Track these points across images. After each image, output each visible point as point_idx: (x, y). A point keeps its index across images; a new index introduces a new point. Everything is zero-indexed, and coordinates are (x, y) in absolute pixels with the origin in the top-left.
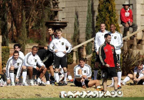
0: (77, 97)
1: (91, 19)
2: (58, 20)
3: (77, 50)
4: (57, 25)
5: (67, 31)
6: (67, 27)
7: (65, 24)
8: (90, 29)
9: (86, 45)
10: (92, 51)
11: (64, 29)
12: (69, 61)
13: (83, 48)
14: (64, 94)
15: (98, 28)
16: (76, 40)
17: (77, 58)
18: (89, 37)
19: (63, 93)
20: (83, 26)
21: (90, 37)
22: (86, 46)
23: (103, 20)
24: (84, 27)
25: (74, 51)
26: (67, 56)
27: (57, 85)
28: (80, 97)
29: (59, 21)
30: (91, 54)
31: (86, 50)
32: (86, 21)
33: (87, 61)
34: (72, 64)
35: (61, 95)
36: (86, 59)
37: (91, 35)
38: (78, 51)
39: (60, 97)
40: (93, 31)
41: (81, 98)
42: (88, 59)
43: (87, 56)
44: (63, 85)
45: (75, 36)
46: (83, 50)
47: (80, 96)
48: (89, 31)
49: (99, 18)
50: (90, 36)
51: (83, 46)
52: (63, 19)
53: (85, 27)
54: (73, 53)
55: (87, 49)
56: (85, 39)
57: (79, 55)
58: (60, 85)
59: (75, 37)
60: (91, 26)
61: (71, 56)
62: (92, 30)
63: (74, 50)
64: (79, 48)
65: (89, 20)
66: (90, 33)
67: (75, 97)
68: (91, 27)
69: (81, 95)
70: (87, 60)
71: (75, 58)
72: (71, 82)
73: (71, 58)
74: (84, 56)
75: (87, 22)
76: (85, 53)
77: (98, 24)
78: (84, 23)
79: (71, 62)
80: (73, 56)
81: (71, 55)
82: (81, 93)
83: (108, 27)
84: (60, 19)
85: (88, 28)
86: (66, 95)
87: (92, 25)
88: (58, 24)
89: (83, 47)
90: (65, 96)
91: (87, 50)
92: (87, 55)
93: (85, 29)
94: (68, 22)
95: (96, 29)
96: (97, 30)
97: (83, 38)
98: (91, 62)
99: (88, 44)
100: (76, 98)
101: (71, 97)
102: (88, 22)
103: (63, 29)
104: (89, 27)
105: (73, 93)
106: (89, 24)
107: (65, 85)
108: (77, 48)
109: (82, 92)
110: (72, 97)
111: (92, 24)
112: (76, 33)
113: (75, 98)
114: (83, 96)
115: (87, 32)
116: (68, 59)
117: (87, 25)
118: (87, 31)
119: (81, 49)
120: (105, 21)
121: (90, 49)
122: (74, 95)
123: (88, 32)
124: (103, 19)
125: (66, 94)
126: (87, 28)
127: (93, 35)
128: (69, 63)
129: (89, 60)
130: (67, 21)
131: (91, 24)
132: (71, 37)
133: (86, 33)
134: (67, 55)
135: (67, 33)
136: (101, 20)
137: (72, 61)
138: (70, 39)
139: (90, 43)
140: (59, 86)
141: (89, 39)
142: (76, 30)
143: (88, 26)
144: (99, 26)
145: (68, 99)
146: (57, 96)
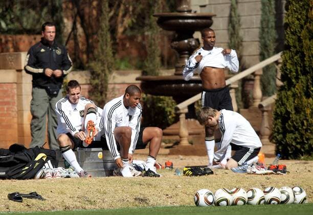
0: (240, 203)
1: (273, 6)
2: (190, 11)
3: (238, 85)
4: (188, 23)
7: (208, 21)
8: (269, 31)
9: (261, 73)
10: (277, 86)
13: (253, 80)
14: (206, 196)
15: (290, 28)
17: (238, 105)
18: (268, 51)
19: (203, 194)
20: (253, 23)
21: (271, 52)
22: (260, 75)
23: (301, 7)
24: (256, 28)
25: (231, 88)
27: (188, 175)
28: (247, 203)
29: (193, 12)
30: (274, 94)
31: (261, 84)
32: (260, 13)
33: (265, 113)
35: (198, 199)
36: (261, 106)
37: (275, 47)
38: (240, 88)
39: (197, 203)
40: (277, 37)
41: (249, 206)
42: (268, 106)
43: (265, 99)
44: (204, 174)
46: (253, 85)
47: (247, 200)
48: (268, 37)
49: (294, 3)
50: (270, 50)
51: (253, 74)
52: (203, 8)
53: (259, 25)
55: (263, 80)
56: (257, 57)
57: (244, 99)
58: (196, 175)
60: (272, 24)
62: (274, 35)
63: (232, 86)
64: (244, 81)
65: (267, 8)
66: (270, 41)
67: (235, 204)
68: (272, 27)
69: (249, 198)
70: (265, 109)
74: (256, 99)
75: (262, 15)
76: (258, 92)
77: (290, 18)
78: (254, 17)
82: (250, 194)
84: (194, 9)
85: (266, 30)
86: (210, 199)
87: (276, 22)
88: (190, 21)
89: (253, 77)
90: (208, 202)
91: (266, 84)
92: (264, 97)
93: (257, 31)
94: (215, 16)
96: (288, 34)
97: (254, 55)
98: (273, 113)
99: (267, 69)
100: (236, 206)
101: (224, 203)
102: (266, 14)
104: (268, 27)
105: (229, 193)
106: (266, 19)
107: (208, 174)
108: (239, 80)
109: (252, 190)
110: (228, 204)
111: (275, 20)
112: (237, 42)
113: (233, 207)
114: (255, 201)
115: (264, 38)
117: (262, 22)
118: (262, 37)
119: (247, 82)
120: (307, 11)
121: (272, 83)
122: (231, 198)
123: (266, 39)
124: (303, 5)
125: (211, 196)
126: (263, 29)
127: (277, 46)
129: (270, 109)
130: (213, 13)
131: (272, 19)
133: (259, 41)
136: (297, 9)
139: (272, 67)
140: (193, 177)
141: (269, 56)
142: (235, 33)
143: (264, 23)
144: (293, 23)
145: (217, 208)
146: (189, 201)
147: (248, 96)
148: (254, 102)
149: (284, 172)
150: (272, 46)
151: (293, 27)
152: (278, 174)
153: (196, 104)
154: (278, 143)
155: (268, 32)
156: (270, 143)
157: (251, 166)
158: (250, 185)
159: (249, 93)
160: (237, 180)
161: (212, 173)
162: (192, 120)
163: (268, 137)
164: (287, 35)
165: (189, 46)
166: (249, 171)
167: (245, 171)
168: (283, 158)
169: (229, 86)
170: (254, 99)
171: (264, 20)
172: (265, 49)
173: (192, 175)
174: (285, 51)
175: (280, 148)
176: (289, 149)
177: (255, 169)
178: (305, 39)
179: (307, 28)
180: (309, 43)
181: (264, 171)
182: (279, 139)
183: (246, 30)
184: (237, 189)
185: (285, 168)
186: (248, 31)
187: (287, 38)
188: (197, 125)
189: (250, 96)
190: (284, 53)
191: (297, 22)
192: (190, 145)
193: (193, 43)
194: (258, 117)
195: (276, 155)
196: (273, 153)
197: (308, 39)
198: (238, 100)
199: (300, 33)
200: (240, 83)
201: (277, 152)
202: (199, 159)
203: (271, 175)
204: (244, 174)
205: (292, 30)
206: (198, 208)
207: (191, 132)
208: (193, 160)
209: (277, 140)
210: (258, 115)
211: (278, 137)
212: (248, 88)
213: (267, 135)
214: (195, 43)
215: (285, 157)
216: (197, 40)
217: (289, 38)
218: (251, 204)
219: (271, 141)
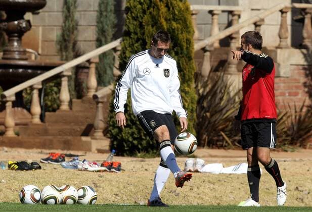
0: (70, 201)
3: (72, 72)
4: (19, 3)
5: (47, 21)
6: (45, 9)
7: (41, 1)
8: (108, 16)
9: (97, 60)
10: (114, 75)
11: (38, 13)
12: (49, 103)
13: (88, 68)
14: (32, 192)
15: (131, 13)
16: (71, 46)
17: (71, 95)
18: (105, 37)
19: (29, 190)
20: (90, 5)
21: (109, 38)
22: (96, 63)
24: (94, 11)
25: (64, 76)
26: (45, 89)
27: (13, 169)
28: (76, 202)
30: (109, 83)
31: (96, 73)
33: (100, 105)
34: (57, 112)
35: (24, 196)
36: (95, 97)
37: (113, 33)
38: (74, 76)
39: (22, 200)
40: (116, 22)
41: (79, 205)
42: (102, 98)
43: (100, 89)
44: (31, 169)
45: (68, 33)
46: (88, 73)
47: (77, 199)
48: (107, 22)
50: (109, 36)
51: (89, 61)
53: (97, 8)
54: (61, 81)
55: (99, 69)
56: (94, 44)
57: (77, 88)
59: (66, 38)
60: (111, 7)
61: (55, 89)
62: (113, 20)
63: (65, 73)
64: (78, 68)
66: (108, 26)
67: (64, 203)
68: (111, 11)
69: (80, 197)
70: (100, 100)
71: (65, 95)
72: (52, 160)
73: (56, 93)
74: (91, 89)
76: (93, 81)
77: (131, 1)
79: (55, 106)
80: (59, 90)
81: (55, 86)
82: (81, 192)
83: (161, 12)
85: (104, 14)
86: (37, 196)
87: (115, 6)
88: (21, 1)
89: (87, 65)
90: (34, 199)
91: (101, 72)
92: (100, 87)
93: (94, 15)
95: (125, 15)
96: (128, 19)
97: (90, 41)
98: (109, 105)
99: (103, 56)
100: (65, 206)
101: (52, 201)
103: (34, 13)
104: (106, 11)
105: (58, 191)
106: (105, 1)
107: (36, 169)
108: (73, 68)
109: (83, 188)
110: (56, 203)
111: (115, 3)
112: (71, 26)
113: (63, 206)
114: (86, 200)
115: (102, 23)
116: (46, 98)
117: (100, 5)
118: (99, 21)
119: (81, 70)
121: (109, 72)
122: (60, 196)
123: (104, 24)
125: (38, 192)
126: (101, 13)
127: (116, 32)
128: (51, 109)
129: (105, 100)
131: (112, 2)
132: (57, 36)
133: (97, 26)
134: (45, 87)
135: (44, 26)
137: (58, 101)
138: (53, 41)
139: (109, 54)
140: (19, 171)
141: (106, 43)
142: (70, 16)
143: (103, 6)
144: (135, 7)
145: (45, 206)
146: (14, 197)
147: (82, 85)
148: (88, 92)
149: (119, 170)
150: (110, 32)
151: (134, 11)
152: (112, 172)
153: (25, 91)
154: (113, 138)
155: (106, 16)
156: (104, 138)
157: (83, 162)
158: (81, 183)
159: (83, 82)
160: (67, 177)
161: (40, 168)
162: (20, 109)
163: (102, 131)
164: (128, 21)
165: (19, 28)
166: (80, 167)
167: (75, 167)
168: (117, 154)
169: (62, 74)
170: (88, 88)
171: (103, 3)
172: (102, 34)
173: (18, 169)
174: (125, 38)
175: (115, 143)
176: (125, 145)
177: (86, 166)
178: (148, 25)
179: (150, 13)
180: (151, 30)
181: (97, 168)
182: (114, 134)
183: (83, 13)
184: (67, 186)
185: (120, 165)
186: (84, 14)
187: (127, 23)
188: (24, 115)
189: (84, 85)
190: (123, 40)
191: (139, 6)
192: (16, 136)
193: (24, 25)
194: (91, 108)
195: (111, 150)
196: (107, 148)
197: (150, 26)
198: (70, 89)
199: (142, 18)
200: (74, 71)
201: (112, 147)
202: (26, 152)
203: (104, 173)
204: (75, 170)
205: (133, 15)
206: (23, 206)
207: (18, 122)
208: (18, 152)
209: (112, 134)
210: (92, 106)
211: (113, 131)
212: (82, 77)
213: (101, 129)
214: (26, 25)
215: (120, 153)
216: (29, 22)
217: (129, 23)
218: (81, 204)
219: (105, 135)
